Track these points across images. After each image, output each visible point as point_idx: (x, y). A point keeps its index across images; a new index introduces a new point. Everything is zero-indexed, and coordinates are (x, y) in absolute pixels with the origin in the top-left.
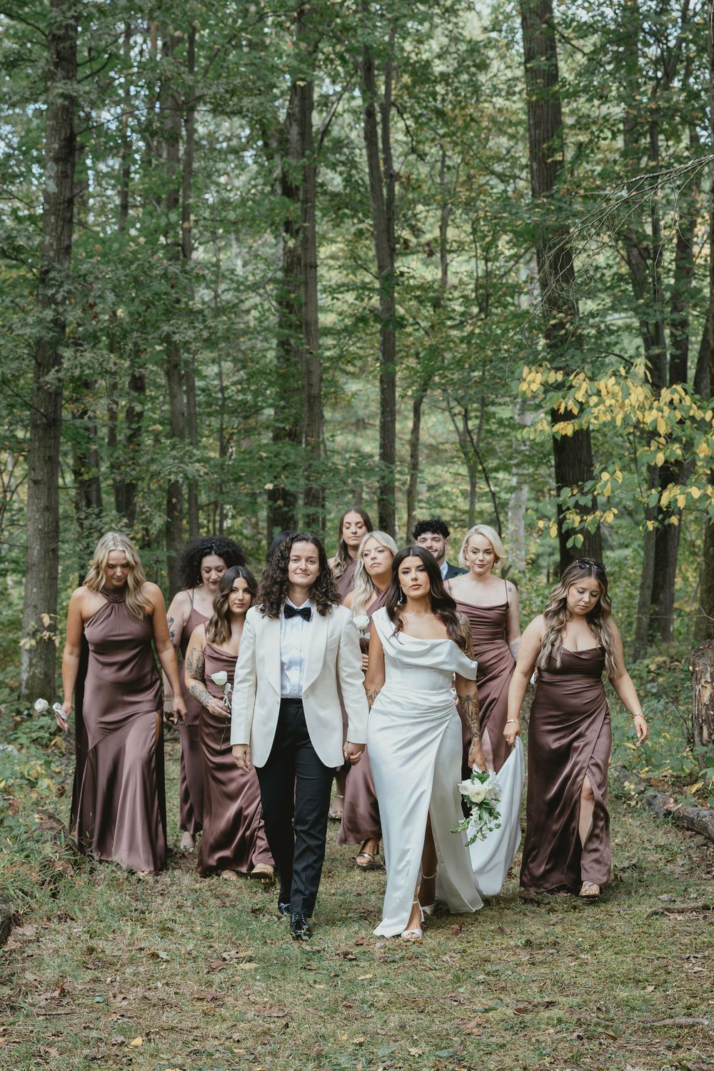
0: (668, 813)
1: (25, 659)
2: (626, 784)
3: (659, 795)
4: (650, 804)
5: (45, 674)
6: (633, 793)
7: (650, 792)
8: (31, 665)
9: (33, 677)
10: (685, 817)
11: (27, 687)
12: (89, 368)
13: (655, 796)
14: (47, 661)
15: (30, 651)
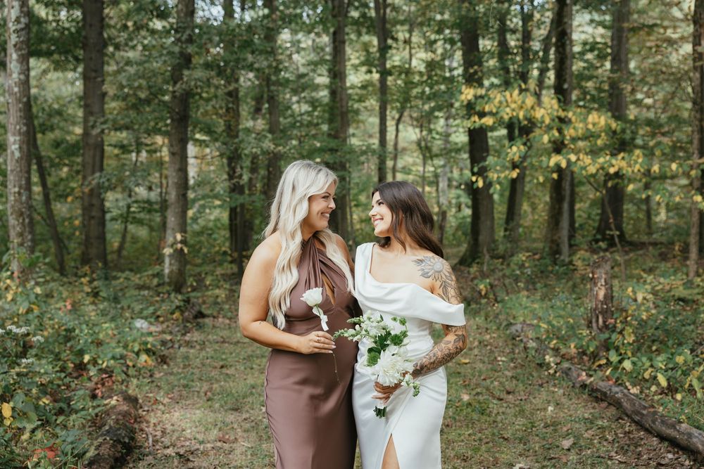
0: (584, 386)
1: (167, 261)
2: (547, 357)
3: (573, 368)
4: (567, 375)
5: (179, 270)
6: (552, 365)
7: (566, 365)
8: (170, 264)
9: (171, 272)
10: (597, 390)
11: (168, 277)
12: (200, 81)
13: (570, 369)
14: (180, 262)
15: (170, 256)
